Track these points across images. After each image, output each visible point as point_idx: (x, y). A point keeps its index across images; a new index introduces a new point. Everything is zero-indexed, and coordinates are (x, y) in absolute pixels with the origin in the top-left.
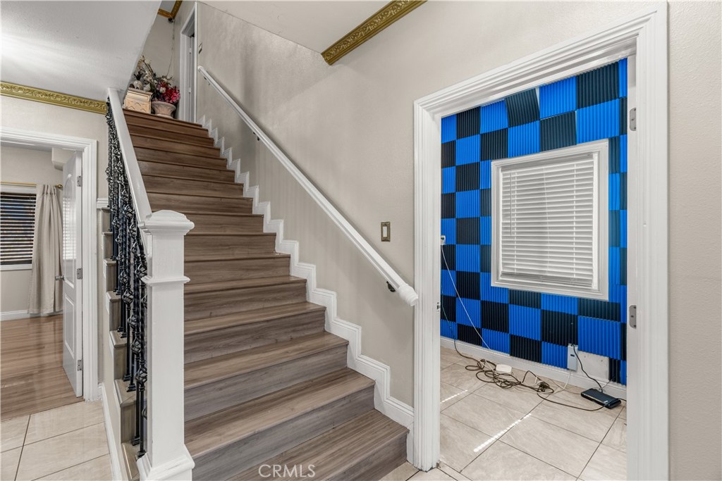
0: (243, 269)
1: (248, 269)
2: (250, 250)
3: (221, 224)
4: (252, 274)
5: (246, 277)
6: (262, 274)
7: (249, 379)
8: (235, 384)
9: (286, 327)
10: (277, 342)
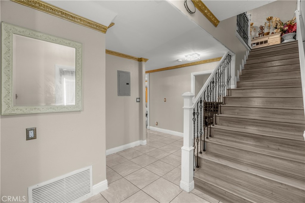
0: (271, 113)
1: (274, 113)
2: (284, 105)
3: (273, 92)
4: (276, 116)
5: (272, 117)
6: (284, 117)
7: (239, 152)
8: (234, 151)
9: (277, 143)
10: (268, 147)
